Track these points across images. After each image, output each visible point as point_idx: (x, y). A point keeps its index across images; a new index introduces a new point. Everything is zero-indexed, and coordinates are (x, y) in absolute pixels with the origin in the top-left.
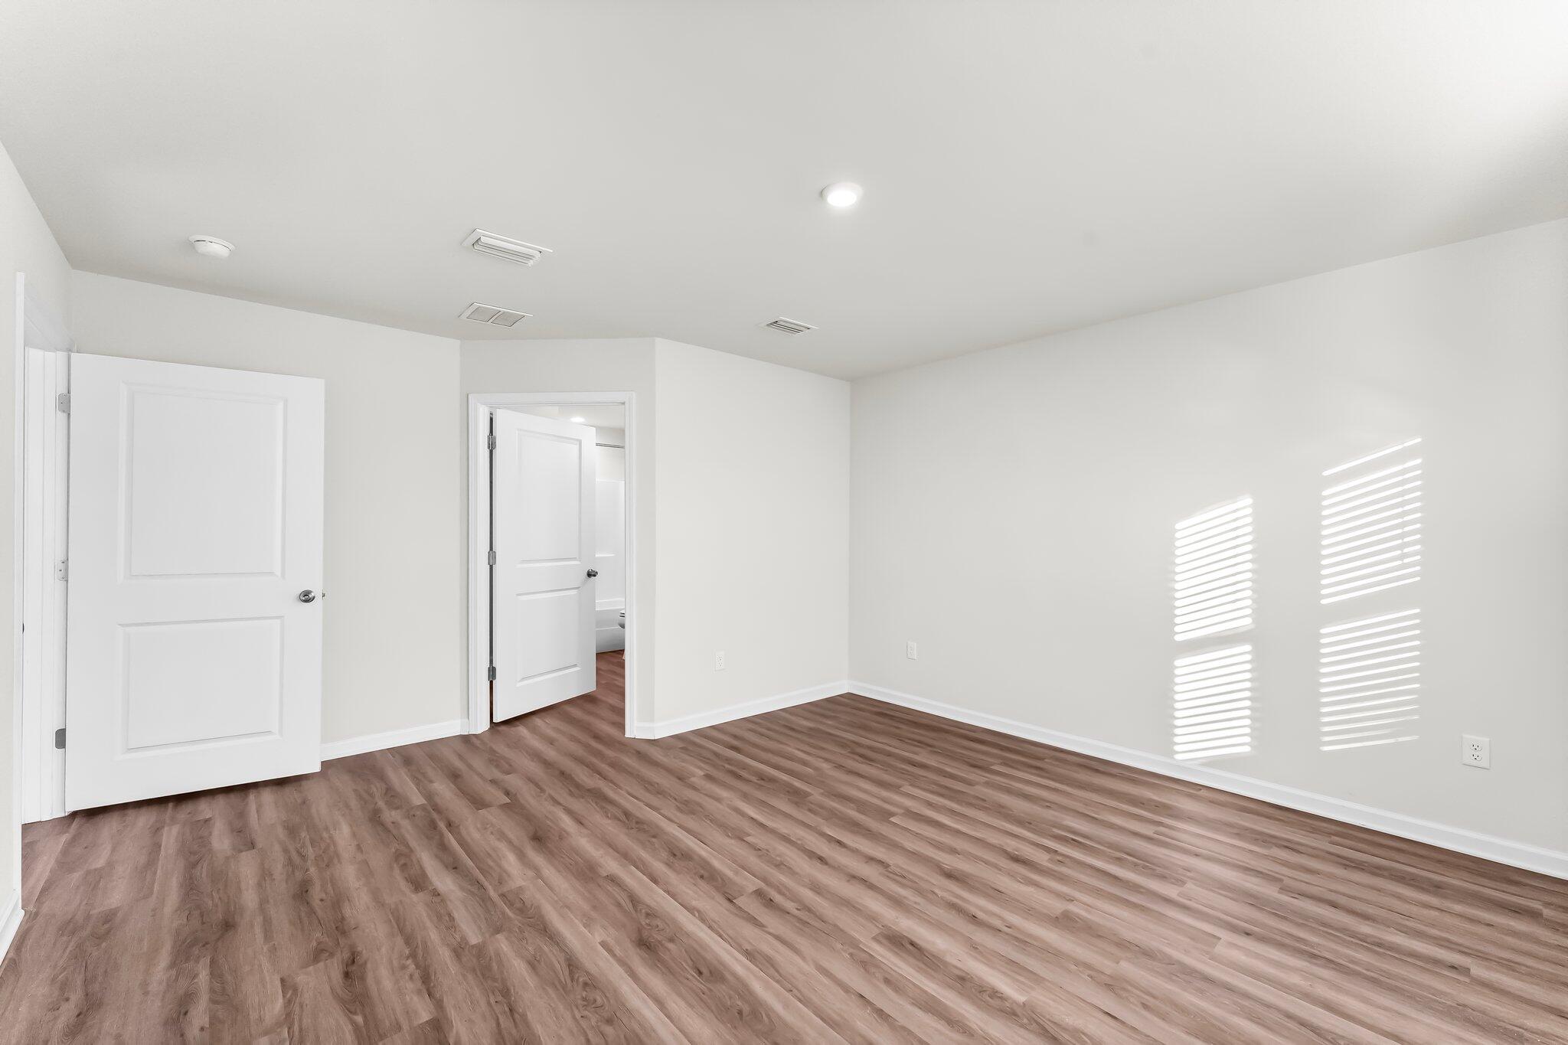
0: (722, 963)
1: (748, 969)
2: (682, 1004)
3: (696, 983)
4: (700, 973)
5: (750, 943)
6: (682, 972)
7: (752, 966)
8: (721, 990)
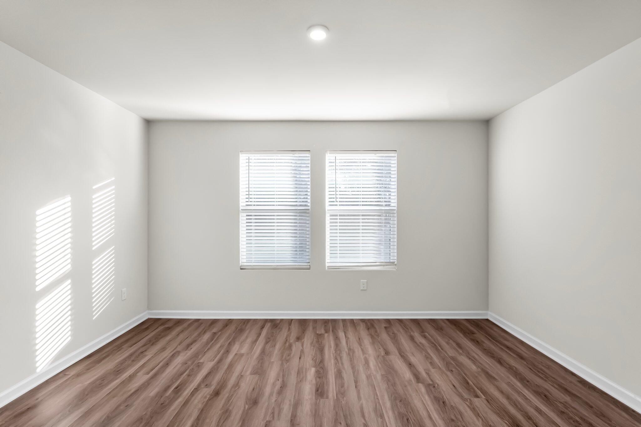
0: (396, 419)
1: (387, 412)
2: (421, 413)
3: (411, 417)
4: (408, 420)
5: (377, 421)
6: (415, 423)
7: (384, 412)
8: (403, 410)
